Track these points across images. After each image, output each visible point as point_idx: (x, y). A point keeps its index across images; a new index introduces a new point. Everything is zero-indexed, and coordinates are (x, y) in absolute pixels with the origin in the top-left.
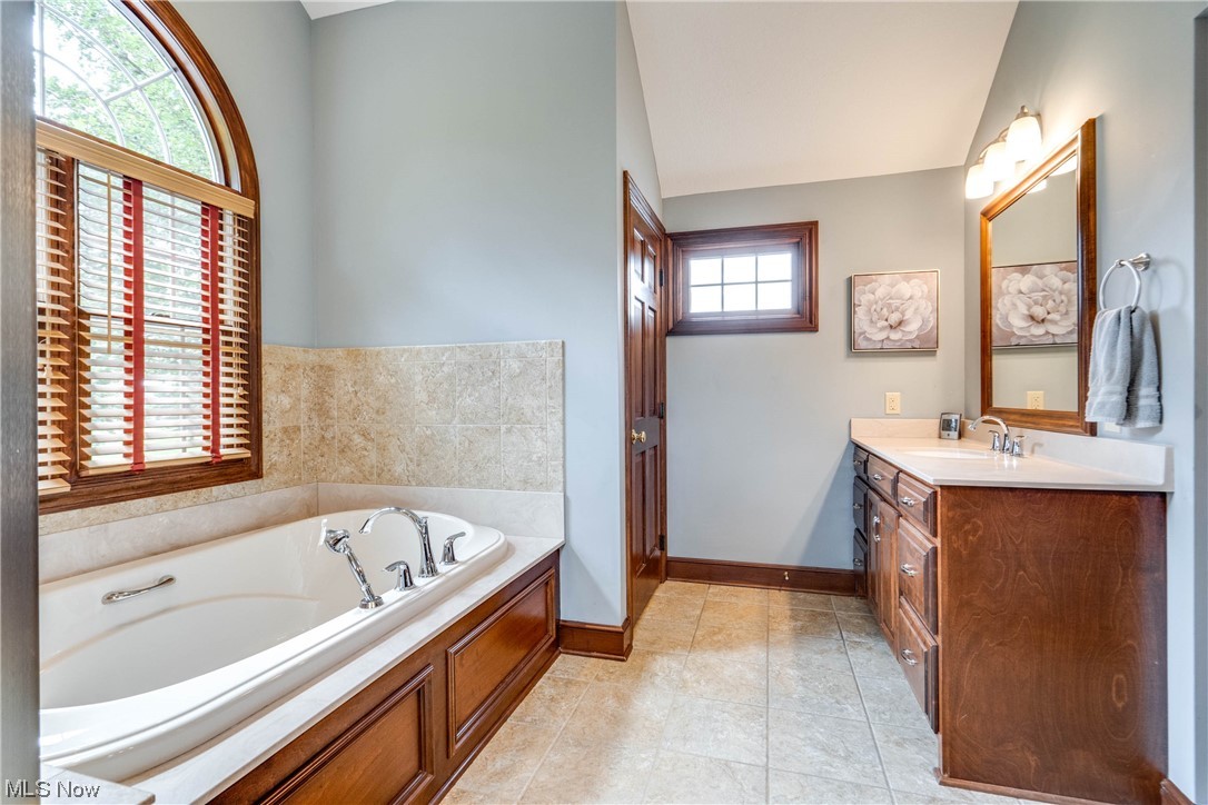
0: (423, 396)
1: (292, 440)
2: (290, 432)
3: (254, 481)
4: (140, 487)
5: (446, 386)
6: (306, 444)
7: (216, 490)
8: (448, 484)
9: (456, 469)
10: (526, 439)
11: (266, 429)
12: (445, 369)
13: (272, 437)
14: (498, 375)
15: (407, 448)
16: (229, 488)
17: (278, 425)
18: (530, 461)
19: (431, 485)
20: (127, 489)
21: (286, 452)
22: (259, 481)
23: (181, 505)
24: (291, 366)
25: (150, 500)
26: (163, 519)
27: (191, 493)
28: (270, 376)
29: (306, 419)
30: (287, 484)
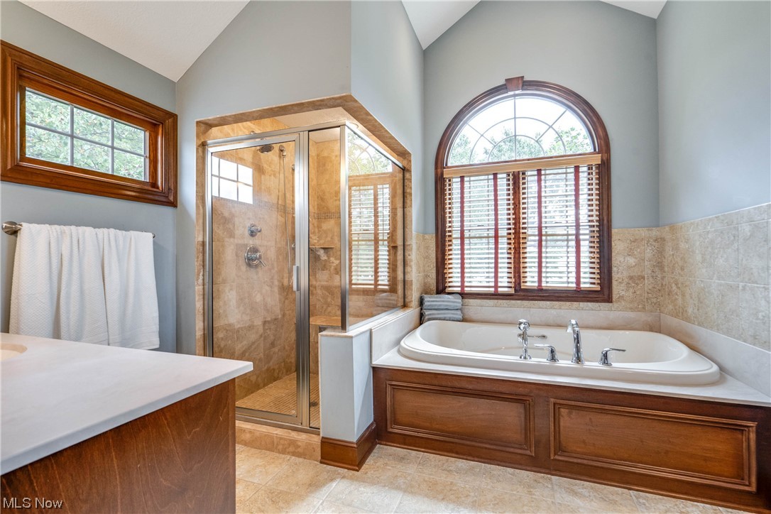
0: (699, 258)
1: (637, 284)
2: (635, 279)
3: (607, 304)
4: (543, 296)
5: (710, 249)
6: (650, 287)
7: (582, 304)
8: (711, 328)
9: (715, 316)
10: (755, 298)
11: (615, 276)
12: (710, 236)
13: (620, 280)
14: (737, 238)
15: (693, 297)
16: (590, 304)
17: (625, 274)
18: (757, 319)
19: (704, 327)
20: (538, 296)
21: (631, 290)
22: (611, 304)
23: (563, 307)
24: (636, 240)
25: (548, 302)
26: (553, 311)
27: (568, 303)
28: (618, 246)
29: (650, 272)
30: (632, 309)
